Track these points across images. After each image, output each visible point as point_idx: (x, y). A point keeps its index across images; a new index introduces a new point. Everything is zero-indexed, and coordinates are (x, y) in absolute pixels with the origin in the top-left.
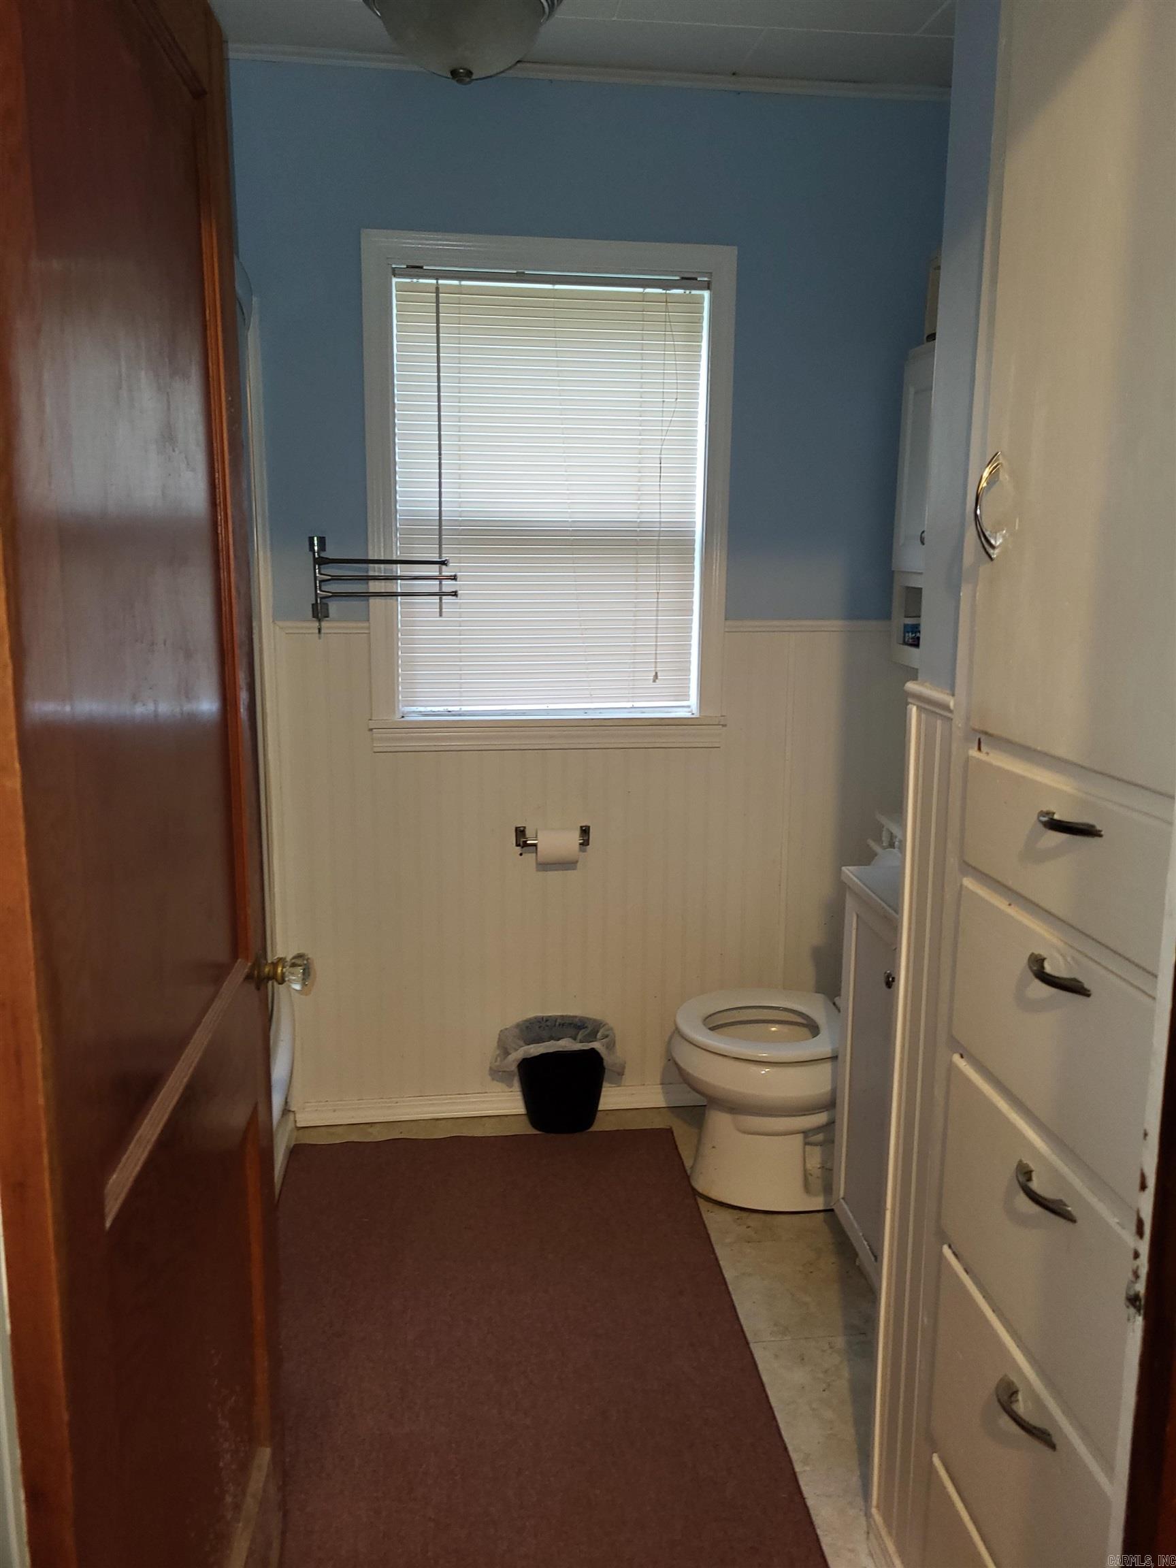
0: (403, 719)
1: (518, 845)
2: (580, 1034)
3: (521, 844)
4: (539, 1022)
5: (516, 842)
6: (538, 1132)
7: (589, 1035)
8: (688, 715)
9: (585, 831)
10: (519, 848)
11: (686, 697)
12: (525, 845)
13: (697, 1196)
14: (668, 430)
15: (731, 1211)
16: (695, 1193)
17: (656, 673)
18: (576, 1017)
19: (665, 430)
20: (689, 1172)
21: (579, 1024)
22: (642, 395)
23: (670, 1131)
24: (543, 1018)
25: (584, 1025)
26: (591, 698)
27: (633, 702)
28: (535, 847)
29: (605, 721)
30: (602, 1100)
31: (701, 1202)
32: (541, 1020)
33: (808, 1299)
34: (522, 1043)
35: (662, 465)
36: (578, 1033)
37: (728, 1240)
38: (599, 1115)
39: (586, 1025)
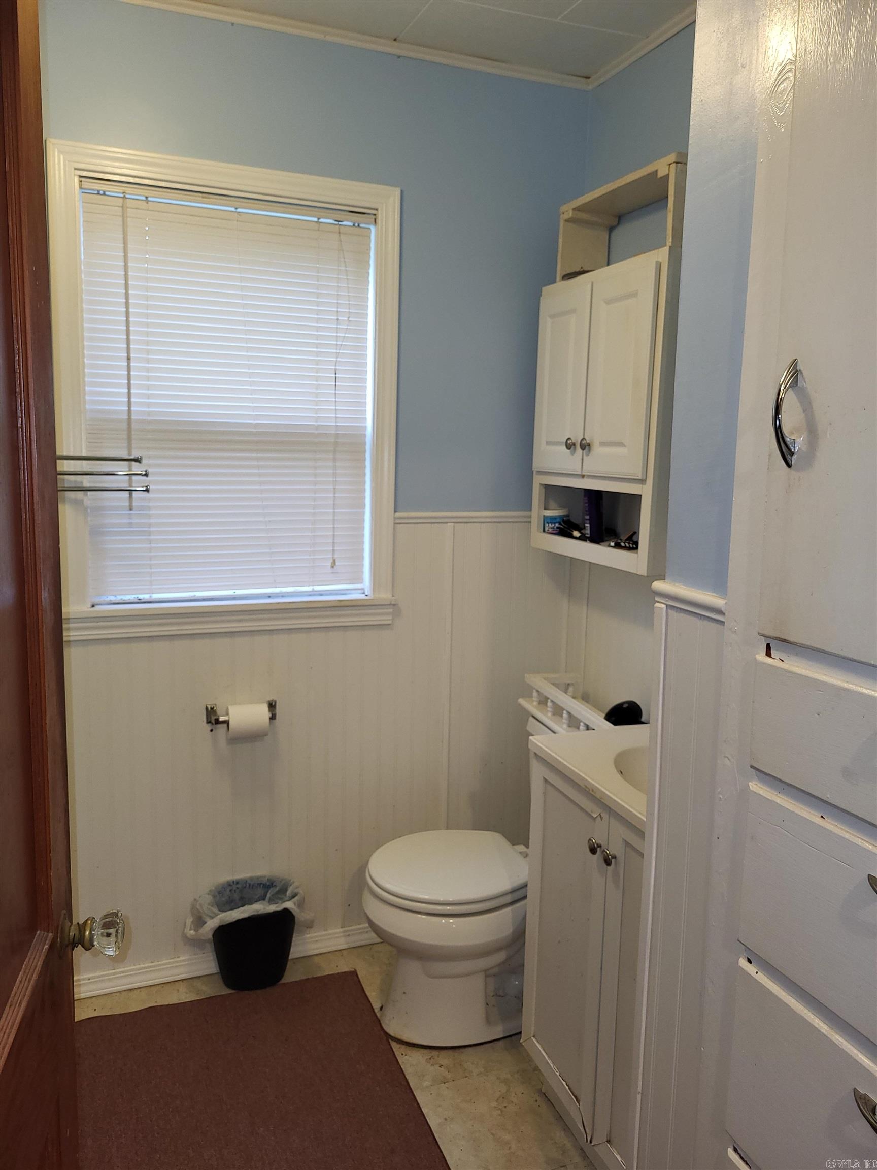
0: (93, 609)
1: (209, 722)
2: (270, 892)
3: (214, 722)
4: (230, 885)
5: (207, 720)
6: (233, 991)
7: (279, 892)
8: (363, 597)
9: (272, 706)
10: (209, 724)
11: (360, 580)
12: (217, 722)
13: (390, 1041)
14: (341, 345)
15: (422, 1051)
16: (388, 1036)
17: (334, 561)
18: (265, 877)
19: (339, 344)
20: (378, 1015)
21: (268, 883)
22: (318, 312)
23: (354, 974)
24: (233, 882)
25: (272, 884)
26: (275, 584)
27: (313, 586)
28: (225, 725)
29: (291, 604)
30: (292, 949)
31: (394, 1045)
32: (232, 884)
33: (507, 1137)
34: (216, 910)
35: (337, 376)
36: (268, 891)
37: (426, 1084)
38: (289, 964)
39: (274, 884)
